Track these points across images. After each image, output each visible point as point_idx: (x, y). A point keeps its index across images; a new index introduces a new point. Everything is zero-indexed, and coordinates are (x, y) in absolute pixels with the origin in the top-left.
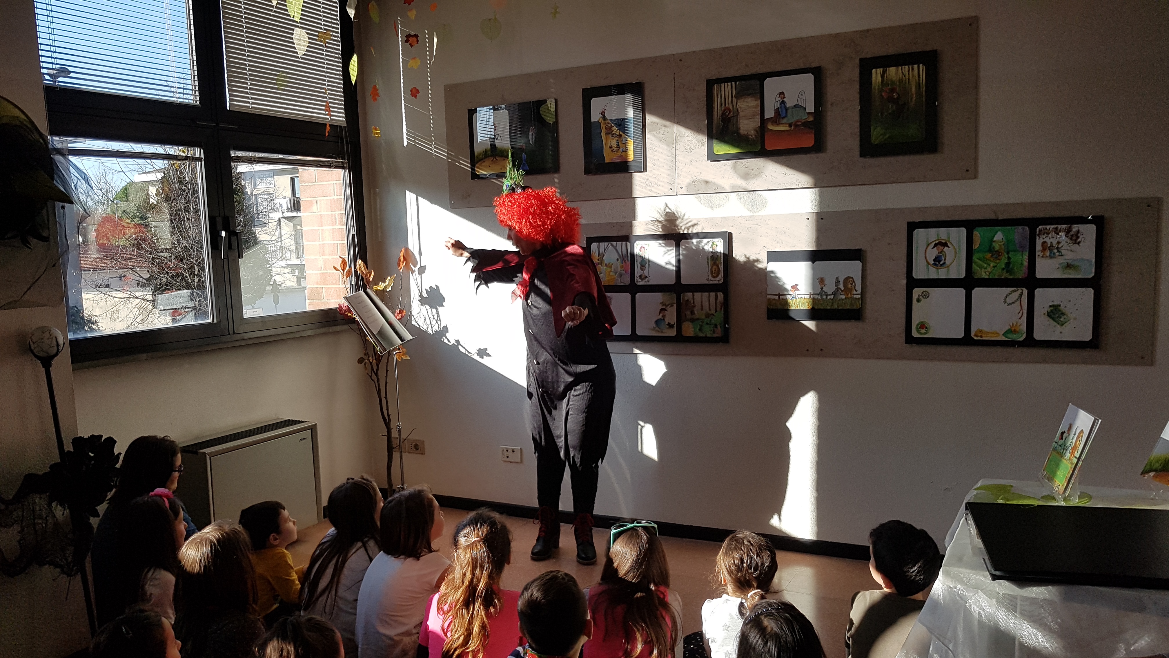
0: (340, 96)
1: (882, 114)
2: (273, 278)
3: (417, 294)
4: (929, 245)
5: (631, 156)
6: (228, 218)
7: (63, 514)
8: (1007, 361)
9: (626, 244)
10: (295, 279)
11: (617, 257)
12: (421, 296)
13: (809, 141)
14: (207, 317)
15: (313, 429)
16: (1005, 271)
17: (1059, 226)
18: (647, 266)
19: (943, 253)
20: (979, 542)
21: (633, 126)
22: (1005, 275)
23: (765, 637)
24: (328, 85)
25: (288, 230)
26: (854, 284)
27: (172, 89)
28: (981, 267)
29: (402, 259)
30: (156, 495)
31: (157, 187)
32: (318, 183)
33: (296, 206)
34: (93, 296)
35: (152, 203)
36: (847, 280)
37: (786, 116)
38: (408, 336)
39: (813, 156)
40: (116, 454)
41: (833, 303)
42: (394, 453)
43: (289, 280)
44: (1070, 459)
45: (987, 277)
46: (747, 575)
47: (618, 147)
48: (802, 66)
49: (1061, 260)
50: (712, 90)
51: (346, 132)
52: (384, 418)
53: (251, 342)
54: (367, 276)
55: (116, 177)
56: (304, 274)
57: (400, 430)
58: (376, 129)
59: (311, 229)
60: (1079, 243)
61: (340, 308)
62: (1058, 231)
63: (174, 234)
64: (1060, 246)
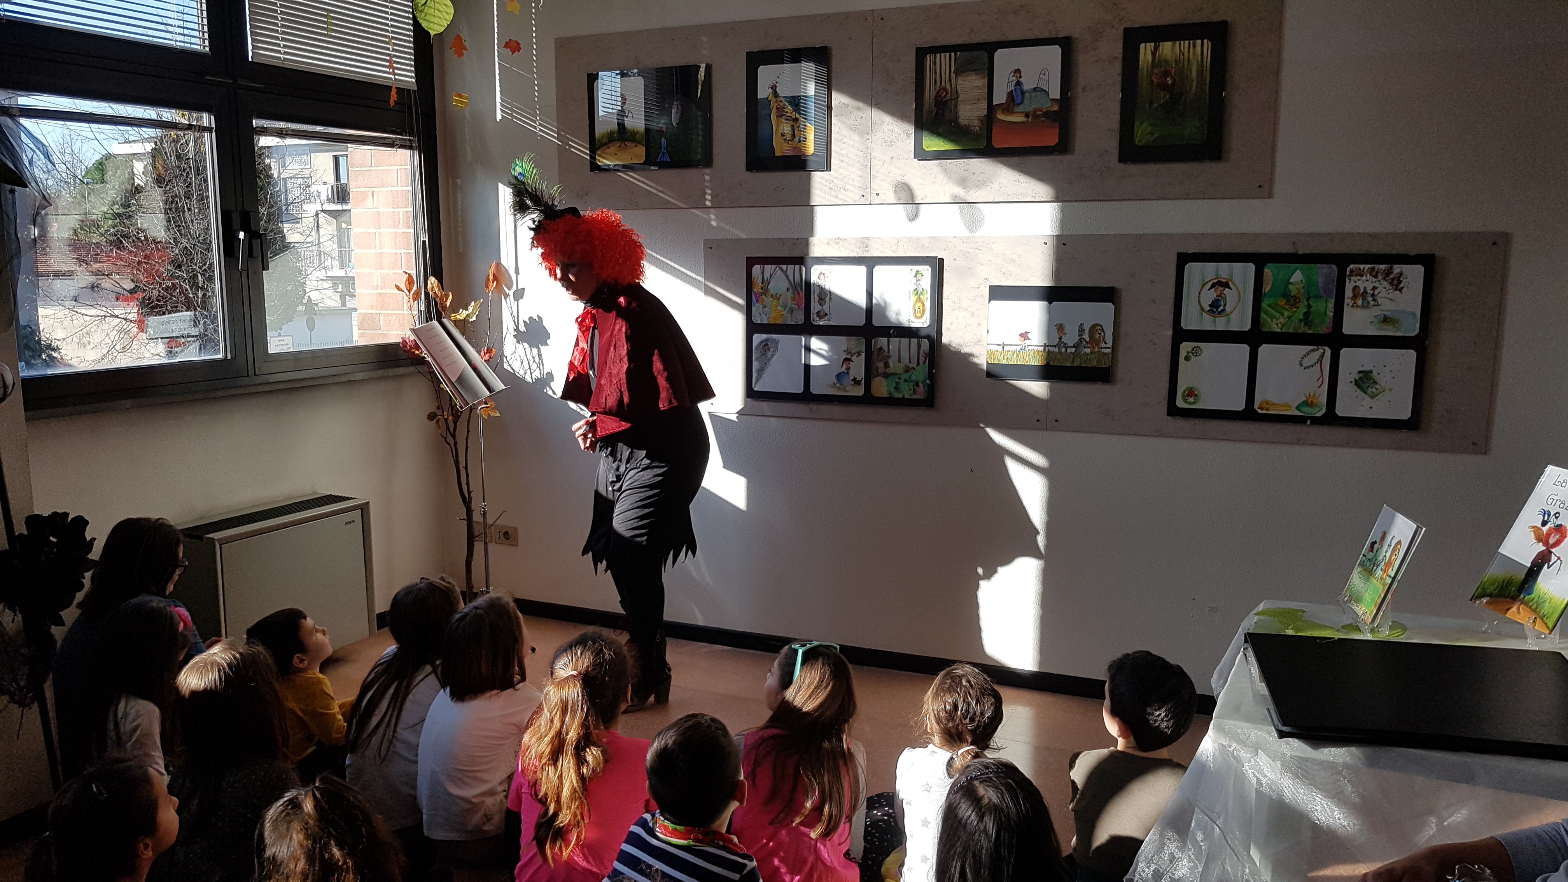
0: (409, 48)
1: (1151, 104)
2: (307, 295)
3: (512, 326)
4: (1205, 284)
5: (810, 147)
6: (249, 213)
7: (13, 621)
8: (1298, 442)
9: (800, 268)
10: (337, 297)
11: (787, 285)
12: (517, 329)
13: (1052, 139)
14: (216, 350)
15: (364, 509)
16: (1302, 324)
17: (1376, 266)
18: (827, 299)
19: (1223, 295)
20: (1262, 686)
21: (814, 107)
22: (1303, 329)
23: (980, 810)
24: (393, 32)
25: (330, 229)
26: (1103, 334)
27: (170, 29)
28: (1272, 317)
29: (491, 277)
31: (145, 163)
32: (375, 168)
33: (341, 194)
34: (54, 312)
35: (139, 185)
36: (1094, 328)
37: (1022, 102)
38: (499, 386)
39: (1056, 158)
40: (88, 540)
41: (1074, 358)
42: (476, 543)
43: (330, 298)
44: (1382, 577)
45: (1279, 330)
46: (960, 726)
47: (794, 135)
48: (1047, 35)
49: (1376, 311)
50: (923, 60)
51: (416, 98)
52: (463, 495)
53: (278, 387)
54: (443, 300)
55: (85, 147)
56: (352, 291)
57: (485, 513)
58: (460, 96)
59: (365, 233)
60: (1400, 290)
61: (404, 343)
62: (1374, 273)
63: (169, 230)
64: (1376, 293)
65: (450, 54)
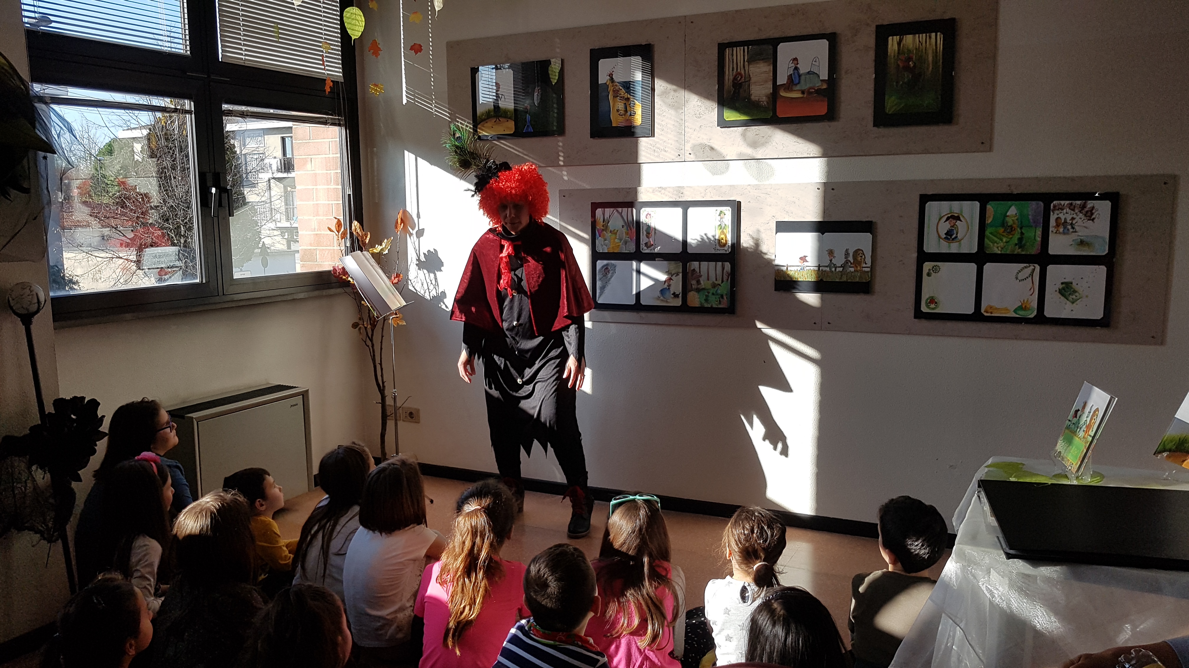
0: (337, 50)
2: (262, 240)
3: (415, 257)
5: (638, 120)
6: (219, 174)
7: (43, 479)
8: (1018, 337)
9: (632, 210)
10: (284, 242)
11: (622, 223)
12: (418, 260)
13: (822, 109)
14: (195, 277)
15: (305, 395)
16: (1017, 247)
17: (1074, 202)
18: (653, 234)
19: (955, 226)
20: (993, 520)
21: (642, 90)
22: (1018, 251)
25: (279, 191)
26: (863, 256)
28: (994, 242)
29: (399, 221)
30: (141, 459)
31: (143, 144)
32: (313, 141)
33: (287, 166)
34: (74, 255)
35: (138, 160)
36: (856, 252)
37: (799, 83)
39: (825, 124)
40: (99, 417)
41: (842, 275)
42: (388, 421)
43: (279, 242)
44: (1084, 437)
45: (999, 252)
46: (756, 545)
47: (626, 111)
48: (817, 32)
49: (1074, 237)
50: (724, 54)
51: (343, 88)
52: (378, 385)
53: (241, 304)
54: (363, 238)
55: (99, 132)
56: (295, 237)
57: (395, 397)
58: (376, 85)
59: (306, 189)
60: (1093, 220)
61: (335, 271)
62: (1072, 207)
63: (160, 193)
64: (1074, 222)
65: (369, 56)
